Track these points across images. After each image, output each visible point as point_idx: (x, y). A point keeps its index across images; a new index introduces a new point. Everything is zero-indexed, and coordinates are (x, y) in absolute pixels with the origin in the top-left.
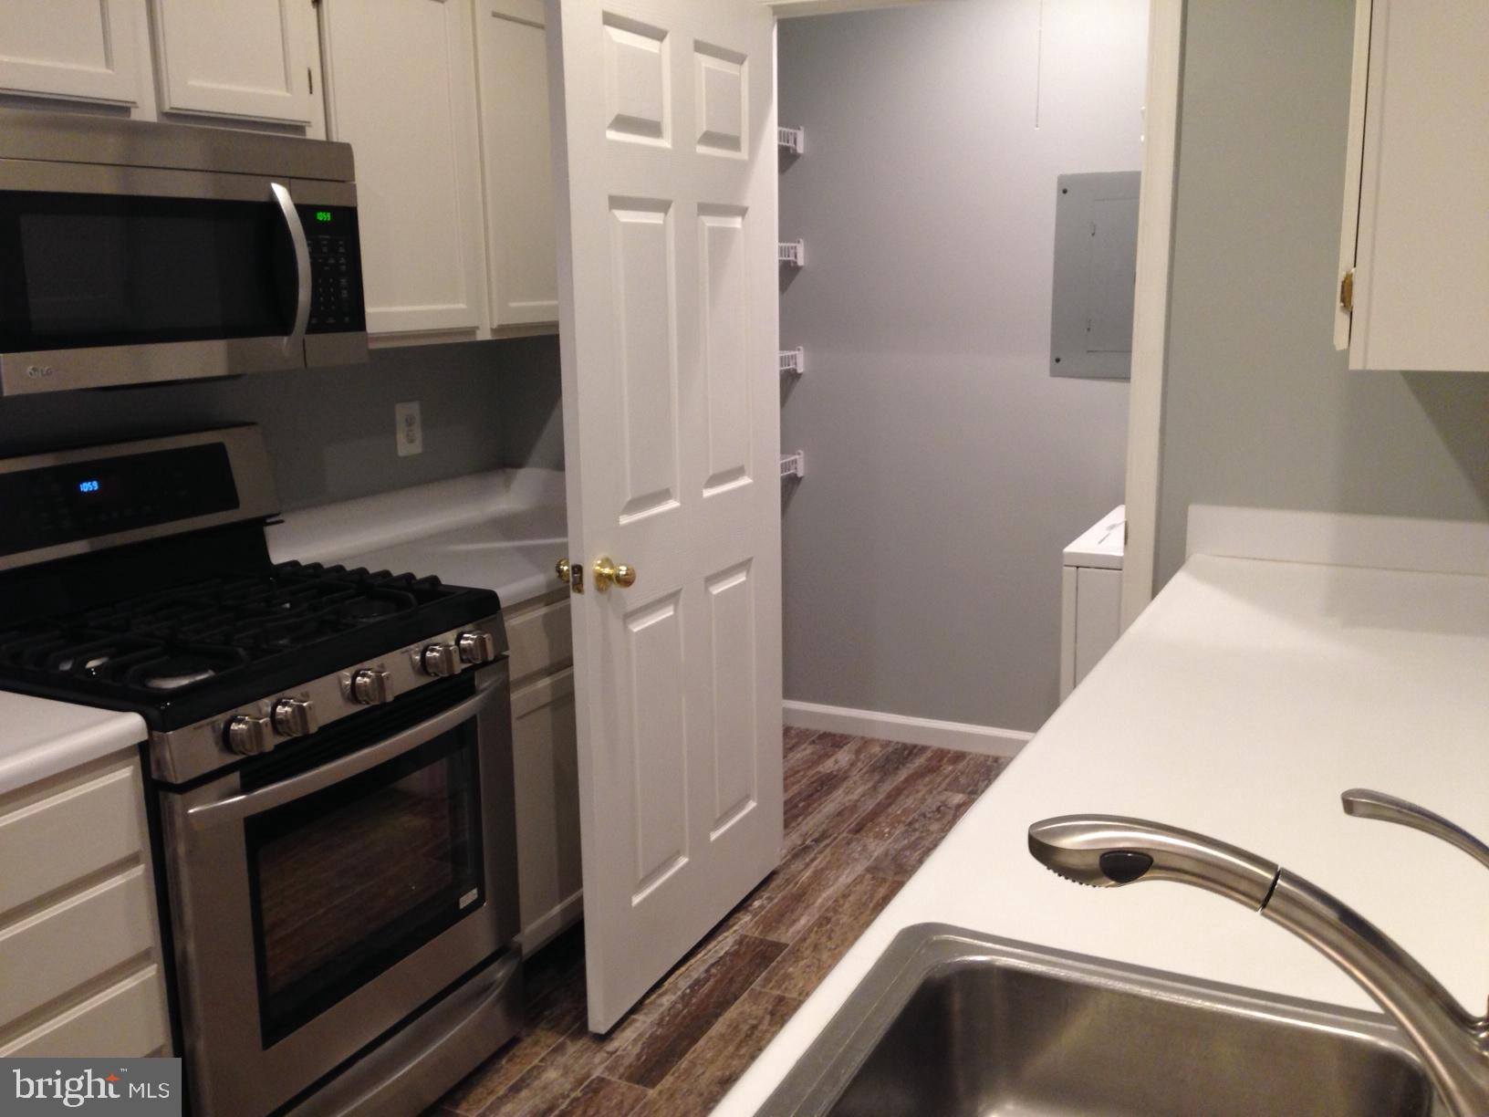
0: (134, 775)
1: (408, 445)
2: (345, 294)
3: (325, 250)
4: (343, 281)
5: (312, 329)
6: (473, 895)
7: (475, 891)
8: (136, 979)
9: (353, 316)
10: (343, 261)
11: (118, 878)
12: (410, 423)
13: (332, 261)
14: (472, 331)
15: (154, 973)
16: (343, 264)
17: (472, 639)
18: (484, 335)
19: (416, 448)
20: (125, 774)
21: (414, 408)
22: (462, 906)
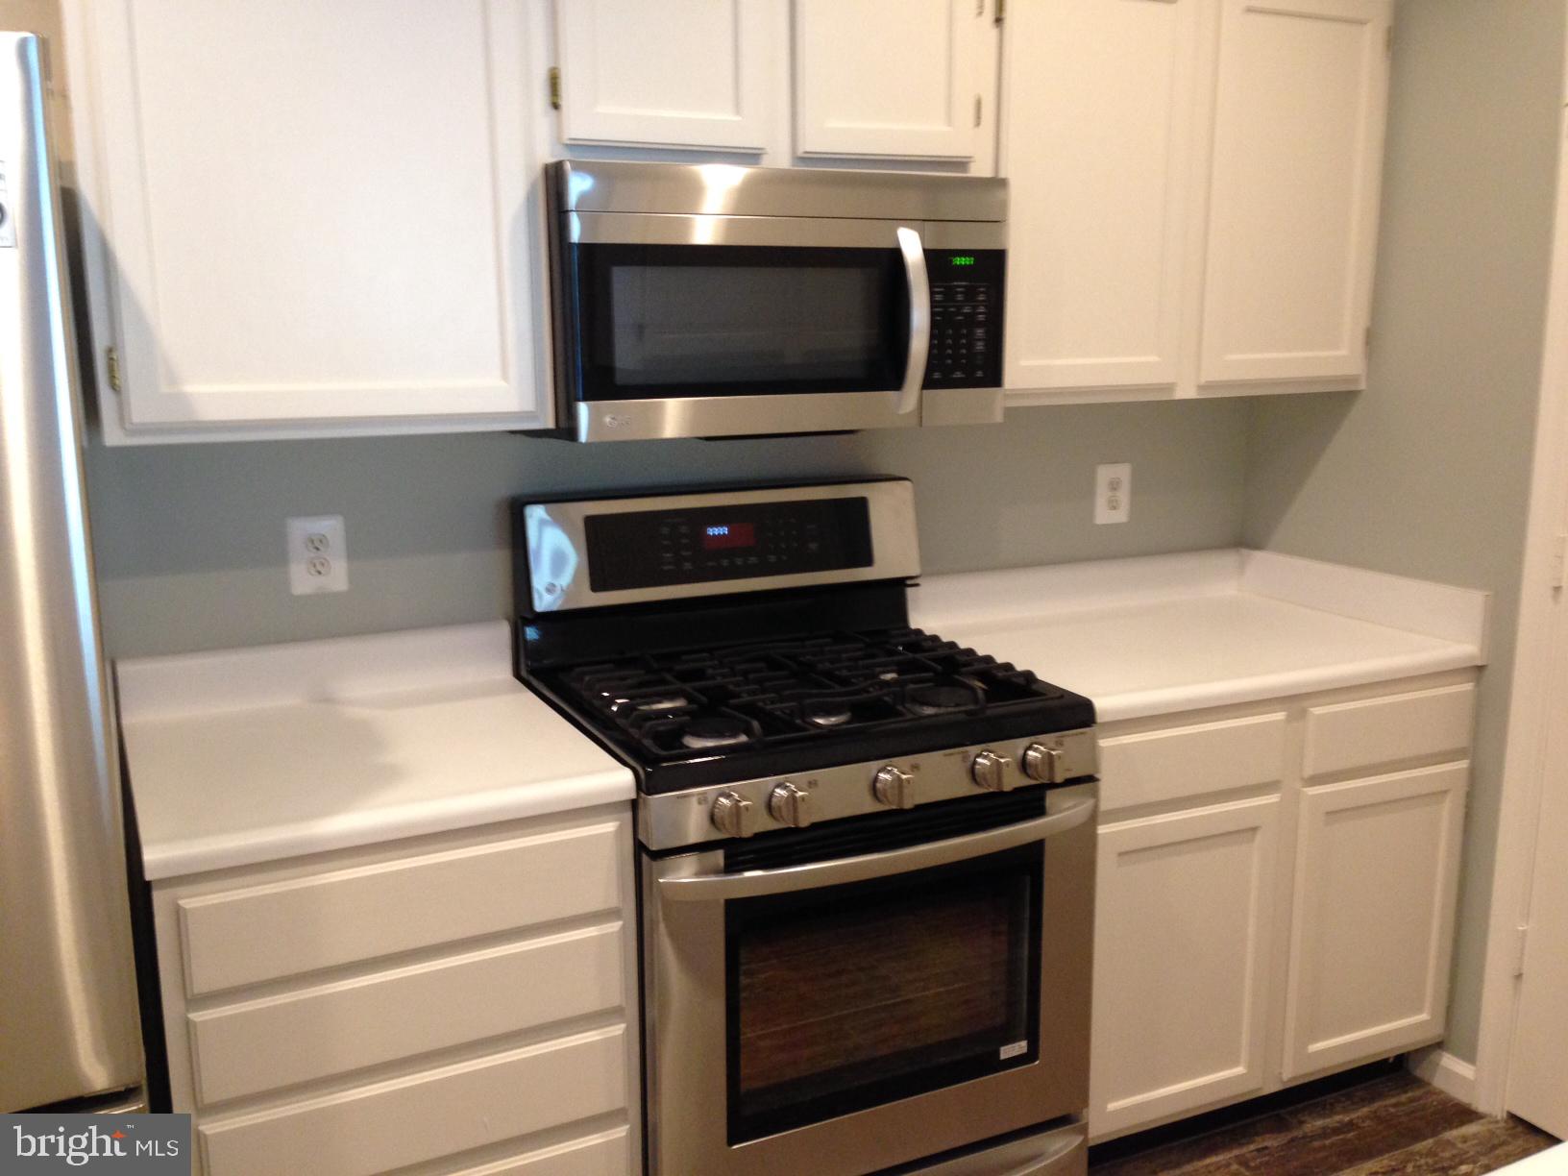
0: (619, 831)
1: (1110, 510)
2: (980, 346)
3: (960, 297)
4: (980, 332)
5: (929, 383)
6: (1020, 1047)
7: (1024, 1044)
8: (599, 1035)
9: (987, 369)
10: (982, 309)
11: (591, 929)
12: (1114, 486)
13: (966, 310)
14: (1170, 387)
15: (621, 1032)
16: (981, 313)
17: (1041, 752)
18: (1186, 392)
19: (1120, 516)
20: (608, 827)
21: (1123, 472)
22: (1003, 1056)
